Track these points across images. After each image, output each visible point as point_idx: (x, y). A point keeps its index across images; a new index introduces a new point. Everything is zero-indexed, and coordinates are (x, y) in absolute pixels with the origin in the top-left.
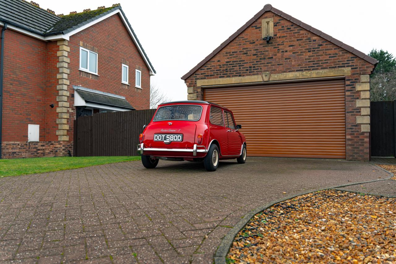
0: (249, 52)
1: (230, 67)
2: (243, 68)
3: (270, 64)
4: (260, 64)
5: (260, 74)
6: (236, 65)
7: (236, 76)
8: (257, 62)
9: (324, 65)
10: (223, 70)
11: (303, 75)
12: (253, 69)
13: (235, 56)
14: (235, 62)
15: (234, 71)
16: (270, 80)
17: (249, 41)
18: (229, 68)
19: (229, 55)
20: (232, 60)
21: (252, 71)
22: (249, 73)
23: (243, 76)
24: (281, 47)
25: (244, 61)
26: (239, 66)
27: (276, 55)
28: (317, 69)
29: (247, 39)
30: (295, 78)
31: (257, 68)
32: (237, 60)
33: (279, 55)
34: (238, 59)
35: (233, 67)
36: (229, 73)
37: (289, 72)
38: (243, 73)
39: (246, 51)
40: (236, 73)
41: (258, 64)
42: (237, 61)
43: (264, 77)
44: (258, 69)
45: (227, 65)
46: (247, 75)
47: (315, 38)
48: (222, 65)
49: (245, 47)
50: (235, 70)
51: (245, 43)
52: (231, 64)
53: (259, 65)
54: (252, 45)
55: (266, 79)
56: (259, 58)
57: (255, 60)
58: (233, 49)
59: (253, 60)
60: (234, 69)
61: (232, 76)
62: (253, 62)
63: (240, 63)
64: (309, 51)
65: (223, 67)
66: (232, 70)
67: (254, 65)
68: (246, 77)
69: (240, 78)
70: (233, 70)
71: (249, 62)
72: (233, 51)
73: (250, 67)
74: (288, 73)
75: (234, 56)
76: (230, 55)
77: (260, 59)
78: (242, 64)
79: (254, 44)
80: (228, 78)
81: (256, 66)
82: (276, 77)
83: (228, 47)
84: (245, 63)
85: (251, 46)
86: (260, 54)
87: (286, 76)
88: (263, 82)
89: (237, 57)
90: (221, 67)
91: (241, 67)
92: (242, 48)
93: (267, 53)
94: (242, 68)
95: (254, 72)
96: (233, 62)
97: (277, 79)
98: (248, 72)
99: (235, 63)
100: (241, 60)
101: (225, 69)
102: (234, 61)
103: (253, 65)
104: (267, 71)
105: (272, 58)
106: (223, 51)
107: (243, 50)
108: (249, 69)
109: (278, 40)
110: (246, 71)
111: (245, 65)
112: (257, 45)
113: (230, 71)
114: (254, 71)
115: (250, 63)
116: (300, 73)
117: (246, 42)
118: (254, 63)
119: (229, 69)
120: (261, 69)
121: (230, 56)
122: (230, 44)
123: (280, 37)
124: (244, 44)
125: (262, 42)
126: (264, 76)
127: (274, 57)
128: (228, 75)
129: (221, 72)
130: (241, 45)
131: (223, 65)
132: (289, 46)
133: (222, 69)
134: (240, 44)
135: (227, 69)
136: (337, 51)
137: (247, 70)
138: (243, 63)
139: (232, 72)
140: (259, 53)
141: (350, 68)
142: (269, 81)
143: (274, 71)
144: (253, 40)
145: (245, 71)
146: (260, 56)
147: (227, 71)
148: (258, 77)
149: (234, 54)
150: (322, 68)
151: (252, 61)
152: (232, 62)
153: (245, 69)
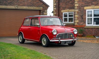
3: (17, 2)
7: (5, 5)
8: (13, 1)
11: (29, 8)
16: (18, 8)
23: (8, 5)
28: (33, 6)
30: (26, 8)
43: (16, 7)
46: (9, 5)
55: (16, 8)
60: (3, 2)
68: (9, 6)
69: (6, 6)
73: (10, 2)
74: (24, 7)
80: (1, 6)
82: (20, 7)
84: (8, 0)
91: (7, 2)
95: (12, 4)
104: (17, 5)
116: (28, 7)
119: (1, 2)
120: (14, 4)
126: (15, 6)
128: (1, 4)
137: (9, 3)
143: (19, 5)
148: (13, 7)
150: (35, 6)
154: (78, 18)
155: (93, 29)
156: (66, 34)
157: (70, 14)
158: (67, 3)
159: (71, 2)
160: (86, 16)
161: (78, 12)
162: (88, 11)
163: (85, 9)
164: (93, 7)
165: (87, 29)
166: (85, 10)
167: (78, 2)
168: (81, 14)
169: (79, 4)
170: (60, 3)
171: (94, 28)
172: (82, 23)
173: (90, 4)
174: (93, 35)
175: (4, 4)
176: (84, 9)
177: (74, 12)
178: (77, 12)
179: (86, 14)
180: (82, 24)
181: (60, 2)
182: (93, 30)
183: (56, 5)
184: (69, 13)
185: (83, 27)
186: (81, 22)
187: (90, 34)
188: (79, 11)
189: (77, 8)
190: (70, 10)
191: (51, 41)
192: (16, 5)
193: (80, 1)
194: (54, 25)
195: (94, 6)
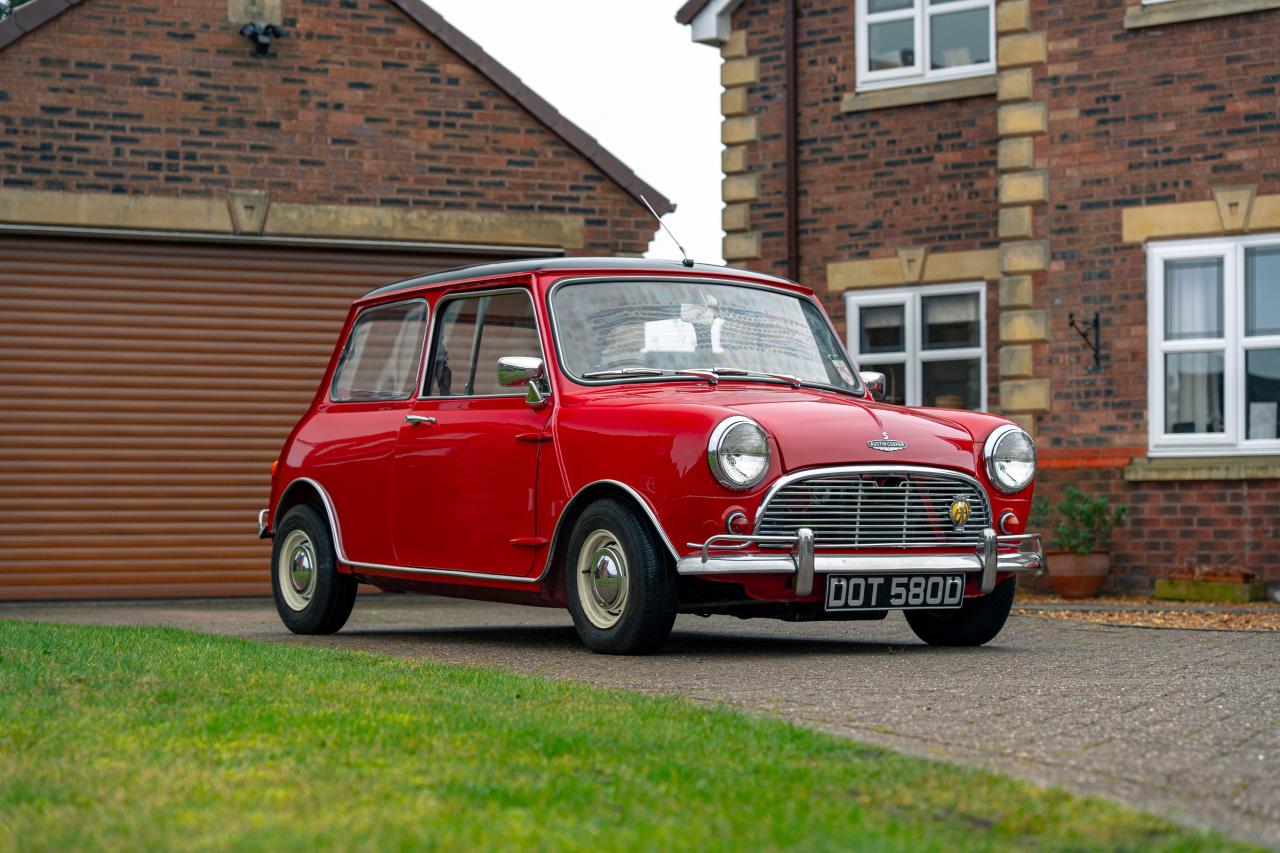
0: (162, 78)
1: (65, 137)
2: (133, 152)
3: (265, 155)
4: (220, 146)
5: (221, 196)
6: (100, 133)
8: (203, 133)
9: (491, 195)
10: (25, 148)
11: (408, 226)
12: (187, 168)
13: (90, 82)
14: (93, 114)
15: (87, 162)
16: (268, 229)
17: (164, 24)
18: (57, 143)
19: (58, 71)
20: (75, 101)
21: (181, 173)
22: (163, 184)
23: (137, 192)
24: (314, 82)
25: (139, 117)
26: (114, 139)
27: (291, 115)
28: (463, 206)
29: (154, 11)
30: (372, 233)
31: (204, 163)
32: (103, 107)
33: (308, 117)
34: (107, 101)
35: (79, 137)
36: (57, 165)
37: (352, 201)
38: (134, 177)
39: (150, 70)
40: (98, 174)
41: (209, 145)
42: (104, 114)
43: (243, 216)
44: (209, 169)
45: (50, 124)
46: (156, 191)
47: (454, 69)
48: (18, 121)
49: (146, 48)
50: (91, 156)
51: (144, 29)
52: (72, 125)
53: (214, 151)
54: (178, 45)
55: (248, 223)
56: (213, 116)
57: (194, 120)
58: (81, 46)
59: (184, 119)
60: (84, 150)
61: (79, 186)
62: (185, 132)
63: (119, 123)
64: (433, 124)
65: (26, 132)
66: (76, 156)
67: (192, 149)
68: (152, 202)
69: (121, 200)
70: (83, 156)
71: (163, 126)
72: (84, 55)
73: (172, 155)
74: (346, 209)
75: (83, 82)
76: (64, 75)
77: (222, 122)
78: (128, 134)
79: (189, 44)
80: (56, 196)
81: (200, 151)
82: (293, 220)
83: (53, 30)
84: (142, 130)
85: (176, 52)
86: (220, 98)
87: (336, 222)
88: (234, 233)
89: (103, 91)
90: (15, 132)
91: (127, 148)
92: (128, 53)
93: (251, 98)
94: (127, 154)
95: (188, 180)
96: (81, 113)
97: (300, 230)
98: (162, 175)
99: (92, 122)
100: (124, 109)
101: (36, 142)
102: (87, 108)
103: (184, 143)
104: (253, 184)
105: (275, 125)
106: (25, 45)
107: (136, 63)
108: (164, 161)
109: (304, 45)
110: (150, 169)
111: (147, 141)
112: (205, 51)
113: (68, 159)
114: (190, 174)
115: (168, 131)
116: (398, 212)
117: (148, 22)
118: (188, 138)
119: (61, 148)
120: (223, 170)
121: (65, 83)
122: (65, 19)
123: (309, 36)
124: (140, 34)
125: (226, 40)
126: (239, 205)
127: (285, 125)
128: (51, 177)
129: (13, 157)
130: (121, 33)
131: (27, 122)
132: (353, 85)
133: (19, 140)
134: (117, 27)
135: (45, 147)
136: (536, 141)
137: (157, 167)
138: (133, 129)
139: (75, 167)
140: (214, 94)
141: (580, 219)
142: (261, 235)
143: (283, 190)
144: (185, 24)
145: (144, 172)
146: (220, 110)
147: (48, 153)
148: (209, 210)
149: (84, 71)
150: (483, 206)
151: (179, 125)
152: (74, 112)
153: (146, 160)
154: (1043, 354)
155: (1245, 490)
156: (891, 480)
157: (943, 316)
158: (900, 173)
159: (956, 157)
160: (1143, 321)
161: (1039, 277)
162: (1169, 265)
163: (1128, 236)
164: (1233, 205)
165: (1160, 498)
166: (1136, 254)
167: (1038, 151)
168: (1086, 300)
169: (1054, 176)
170: (810, 173)
171: (1253, 483)
172: (1091, 423)
173: (1200, 171)
174: (1247, 578)
175: (91, 170)
176: (1119, 238)
177: (993, 285)
178: (1027, 283)
179: (1142, 296)
180: (1093, 429)
181: (806, 153)
182: (1237, 510)
183: (753, 204)
184: (927, 301)
185: (1107, 474)
186: (1085, 406)
187: (1205, 559)
188: (1057, 266)
189: (1026, 228)
190: (942, 263)
191: (690, 565)
192: (242, 184)
193: (1064, 137)
194: (734, 381)
195: (1243, 195)
